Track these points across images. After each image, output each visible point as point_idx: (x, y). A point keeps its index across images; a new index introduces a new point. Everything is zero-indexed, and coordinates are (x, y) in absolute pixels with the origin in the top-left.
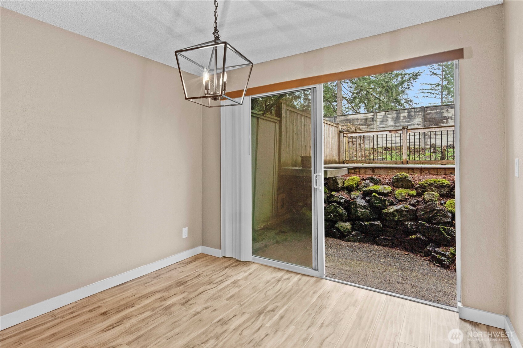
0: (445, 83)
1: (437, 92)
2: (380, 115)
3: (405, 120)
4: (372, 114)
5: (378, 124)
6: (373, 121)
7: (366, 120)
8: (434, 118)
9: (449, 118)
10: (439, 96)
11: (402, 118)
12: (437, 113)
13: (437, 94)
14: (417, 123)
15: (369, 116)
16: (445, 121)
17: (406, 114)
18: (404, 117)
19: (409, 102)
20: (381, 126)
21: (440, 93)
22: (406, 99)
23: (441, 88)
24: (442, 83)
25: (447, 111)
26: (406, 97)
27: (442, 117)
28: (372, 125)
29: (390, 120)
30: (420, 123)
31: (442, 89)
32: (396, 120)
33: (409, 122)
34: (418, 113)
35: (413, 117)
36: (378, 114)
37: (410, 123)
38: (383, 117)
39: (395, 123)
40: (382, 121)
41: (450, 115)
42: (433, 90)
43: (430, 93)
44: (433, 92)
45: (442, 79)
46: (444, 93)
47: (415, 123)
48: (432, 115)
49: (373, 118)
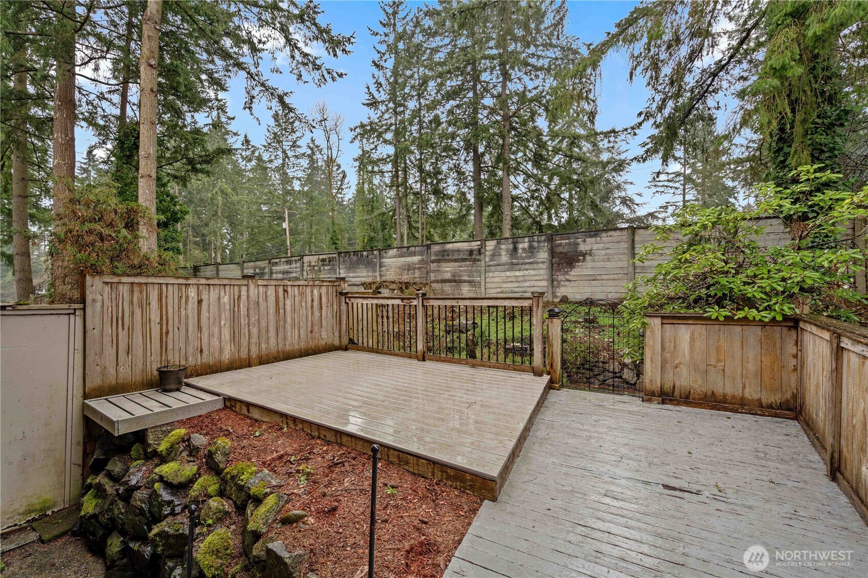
0: (688, 171)
1: (677, 185)
2: (491, 245)
3: (524, 255)
4: (479, 243)
5: (487, 259)
6: (480, 254)
7: (471, 252)
8: (566, 254)
9: (586, 254)
10: (680, 191)
11: (520, 251)
12: (569, 244)
13: (677, 188)
14: (542, 260)
15: (475, 245)
16: (581, 258)
17: (526, 245)
18: (524, 249)
19: (628, 202)
20: (491, 263)
21: (682, 187)
22: (624, 198)
23: (682, 178)
24: (685, 171)
25: (584, 241)
26: (623, 194)
27: (577, 251)
28: (479, 260)
29: (503, 253)
30: (546, 260)
31: (684, 180)
32: (511, 255)
33: (530, 258)
34: (542, 244)
35: (536, 250)
36: (488, 243)
37: (533, 260)
38: (494, 249)
39: (512, 259)
40: (493, 255)
41: (588, 248)
42: (671, 181)
43: (667, 186)
44: (671, 184)
45: (684, 166)
46: (686, 186)
47: (539, 260)
48: (563, 248)
49: (479, 250)
